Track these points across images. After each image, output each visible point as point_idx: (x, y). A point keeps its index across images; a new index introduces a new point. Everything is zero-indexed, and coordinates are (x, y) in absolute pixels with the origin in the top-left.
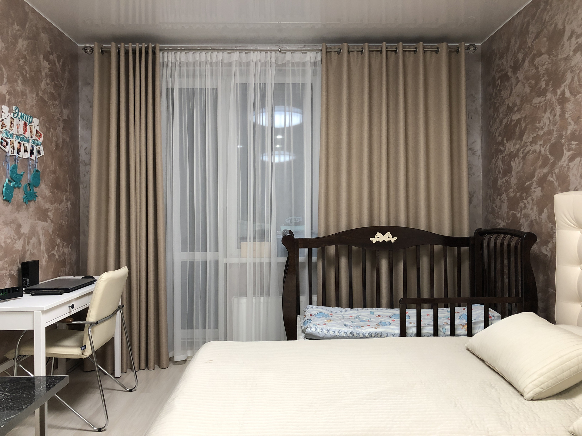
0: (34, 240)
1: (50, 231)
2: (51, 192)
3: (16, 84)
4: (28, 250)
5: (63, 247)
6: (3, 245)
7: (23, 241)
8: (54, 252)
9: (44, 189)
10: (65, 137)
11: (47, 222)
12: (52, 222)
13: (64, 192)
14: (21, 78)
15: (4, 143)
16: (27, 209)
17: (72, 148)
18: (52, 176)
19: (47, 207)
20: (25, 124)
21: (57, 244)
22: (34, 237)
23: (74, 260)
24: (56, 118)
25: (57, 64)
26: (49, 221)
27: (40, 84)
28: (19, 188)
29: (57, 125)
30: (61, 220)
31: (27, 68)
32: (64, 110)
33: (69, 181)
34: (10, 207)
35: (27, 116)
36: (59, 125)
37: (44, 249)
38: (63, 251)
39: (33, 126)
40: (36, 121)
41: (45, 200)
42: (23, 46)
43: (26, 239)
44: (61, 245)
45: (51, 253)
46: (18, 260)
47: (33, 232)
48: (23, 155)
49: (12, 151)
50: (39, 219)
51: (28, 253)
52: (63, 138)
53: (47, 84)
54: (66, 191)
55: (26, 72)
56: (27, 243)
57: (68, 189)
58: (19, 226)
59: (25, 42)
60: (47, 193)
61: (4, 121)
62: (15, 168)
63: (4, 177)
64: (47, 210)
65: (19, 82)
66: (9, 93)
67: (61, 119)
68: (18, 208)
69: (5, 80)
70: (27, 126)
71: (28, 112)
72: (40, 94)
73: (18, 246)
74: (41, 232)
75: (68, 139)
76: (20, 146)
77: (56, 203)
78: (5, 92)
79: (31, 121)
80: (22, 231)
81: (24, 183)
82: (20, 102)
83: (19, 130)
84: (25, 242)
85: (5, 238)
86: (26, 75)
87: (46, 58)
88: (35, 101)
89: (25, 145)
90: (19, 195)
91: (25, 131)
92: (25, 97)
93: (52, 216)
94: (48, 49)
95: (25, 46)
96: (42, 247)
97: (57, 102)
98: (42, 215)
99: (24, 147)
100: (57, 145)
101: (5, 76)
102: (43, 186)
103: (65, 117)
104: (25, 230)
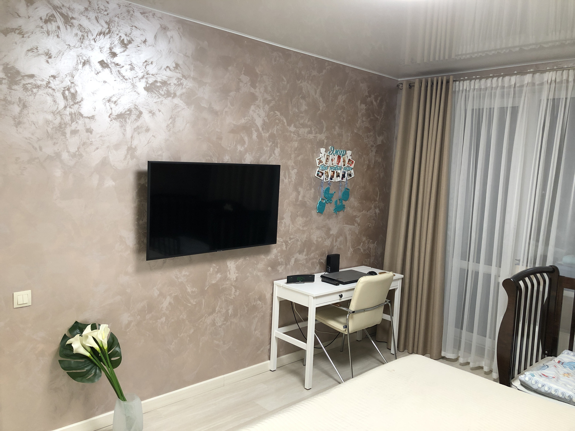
0: (341, 239)
1: (357, 232)
2: (359, 203)
3: (333, 130)
4: (335, 246)
5: (368, 244)
6: (315, 242)
7: (331, 240)
8: (360, 247)
9: (353, 201)
10: (377, 159)
11: (354, 225)
12: (359, 225)
13: (373, 202)
14: (338, 124)
15: (320, 174)
16: (337, 217)
17: (385, 166)
18: (362, 190)
19: (355, 214)
20: (339, 157)
21: (363, 241)
22: (341, 237)
23: (379, 253)
24: (369, 146)
25: (374, 103)
26: (356, 225)
27: (356, 123)
28: (330, 203)
29: (370, 151)
30: (368, 223)
31: (344, 115)
32: (378, 137)
33: (379, 193)
34: (322, 217)
35: (341, 151)
36: (372, 150)
37: (350, 245)
38: (368, 247)
39: (346, 157)
40: (349, 153)
41: (353, 209)
42: (342, 100)
43: (335, 238)
44: (367, 242)
45: (357, 248)
46: (327, 252)
47: (341, 233)
48: (336, 179)
49: (327, 178)
50: (347, 224)
51: (336, 247)
52: (375, 160)
53: (363, 122)
54: (375, 201)
55: (344, 119)
56: (335, 241)
57: (378, 199)
58: (329, 229)
59: (343, 97)
60: (356, 204)
61: (321, 159)
62: (328, 189)
63: (319, 197)
64: (355, 217)
65: (337, 128)
66: (327, 138)
67: (375, 146)
68: (329, 217)
69: (324, 130)
70: (340, 158)
71: (343, 147)
72: (355, 131)
73: (328, 243)
74: (347, 233)
75: (380, 160)
76: (334, 173)
77: (364, 211)
78: (323, 138)
79: (344, 154)
80: (331, 233)
81: (334, 200)
82: (336, 142)
83: (334, 162)
84: (333, 240)
85: (317, 238)
86: (343, 121)
87: (364, 102)
88: (349, 138)
89: (338, 172)
90: (330, 208)
91: (339, 162)
92: (341, 137)
93: (359, 221)
94: (367, 94)
95: (344, 99)
96: (348, 244)
97: (372, 133)
98: (351, 220)
99: (337, 174)
100: (369, 167)
101: (325, 127)
102: (352, 199)
103: (379, 142)
104: (334, 231)
